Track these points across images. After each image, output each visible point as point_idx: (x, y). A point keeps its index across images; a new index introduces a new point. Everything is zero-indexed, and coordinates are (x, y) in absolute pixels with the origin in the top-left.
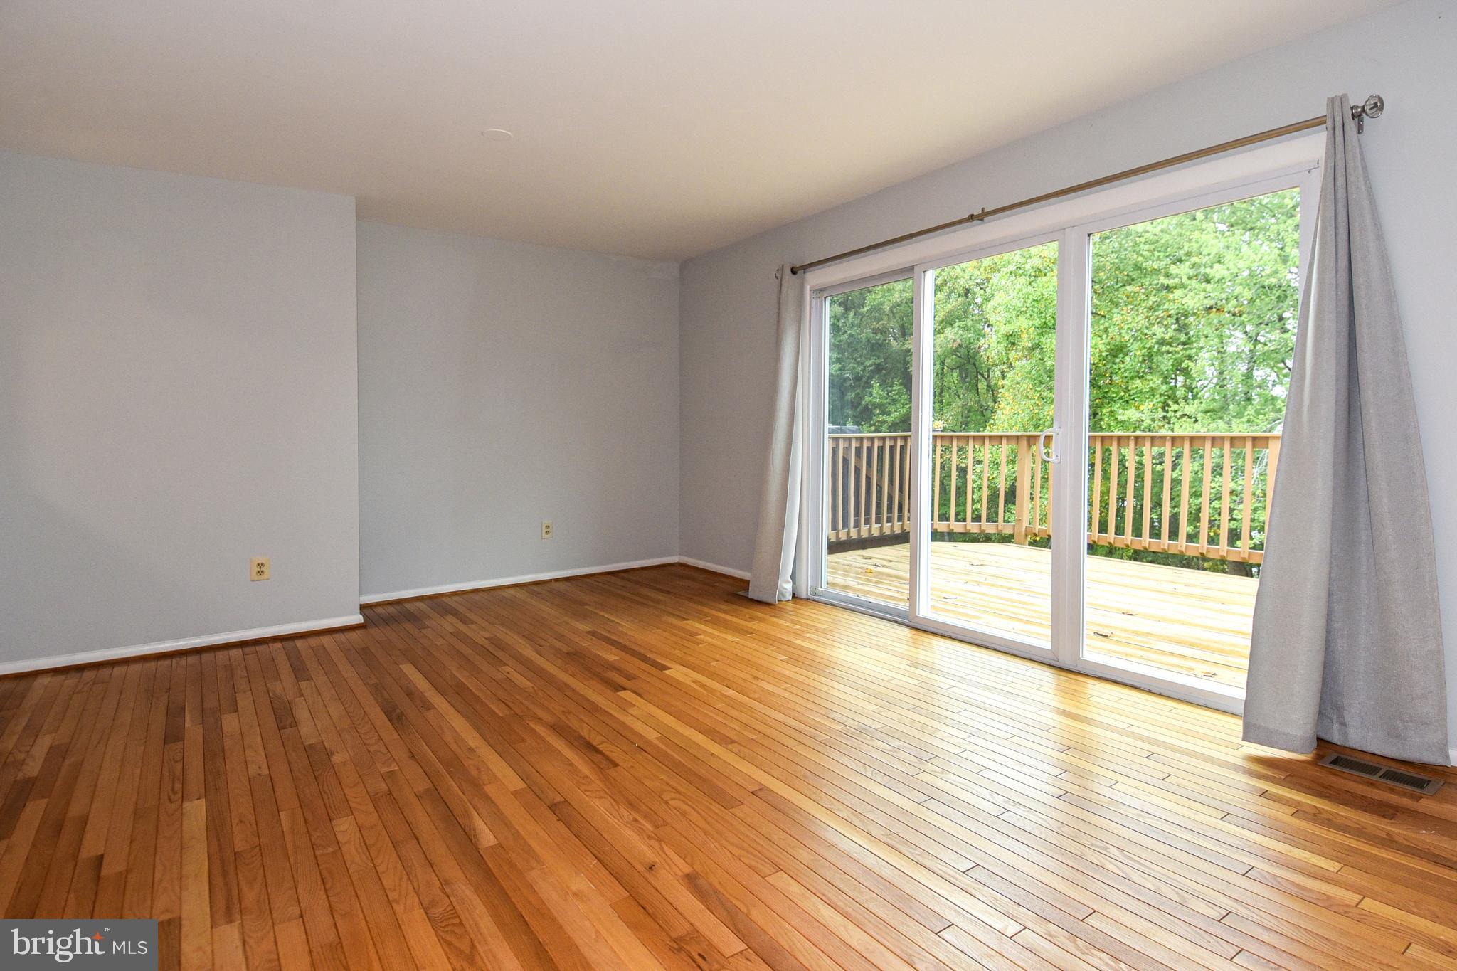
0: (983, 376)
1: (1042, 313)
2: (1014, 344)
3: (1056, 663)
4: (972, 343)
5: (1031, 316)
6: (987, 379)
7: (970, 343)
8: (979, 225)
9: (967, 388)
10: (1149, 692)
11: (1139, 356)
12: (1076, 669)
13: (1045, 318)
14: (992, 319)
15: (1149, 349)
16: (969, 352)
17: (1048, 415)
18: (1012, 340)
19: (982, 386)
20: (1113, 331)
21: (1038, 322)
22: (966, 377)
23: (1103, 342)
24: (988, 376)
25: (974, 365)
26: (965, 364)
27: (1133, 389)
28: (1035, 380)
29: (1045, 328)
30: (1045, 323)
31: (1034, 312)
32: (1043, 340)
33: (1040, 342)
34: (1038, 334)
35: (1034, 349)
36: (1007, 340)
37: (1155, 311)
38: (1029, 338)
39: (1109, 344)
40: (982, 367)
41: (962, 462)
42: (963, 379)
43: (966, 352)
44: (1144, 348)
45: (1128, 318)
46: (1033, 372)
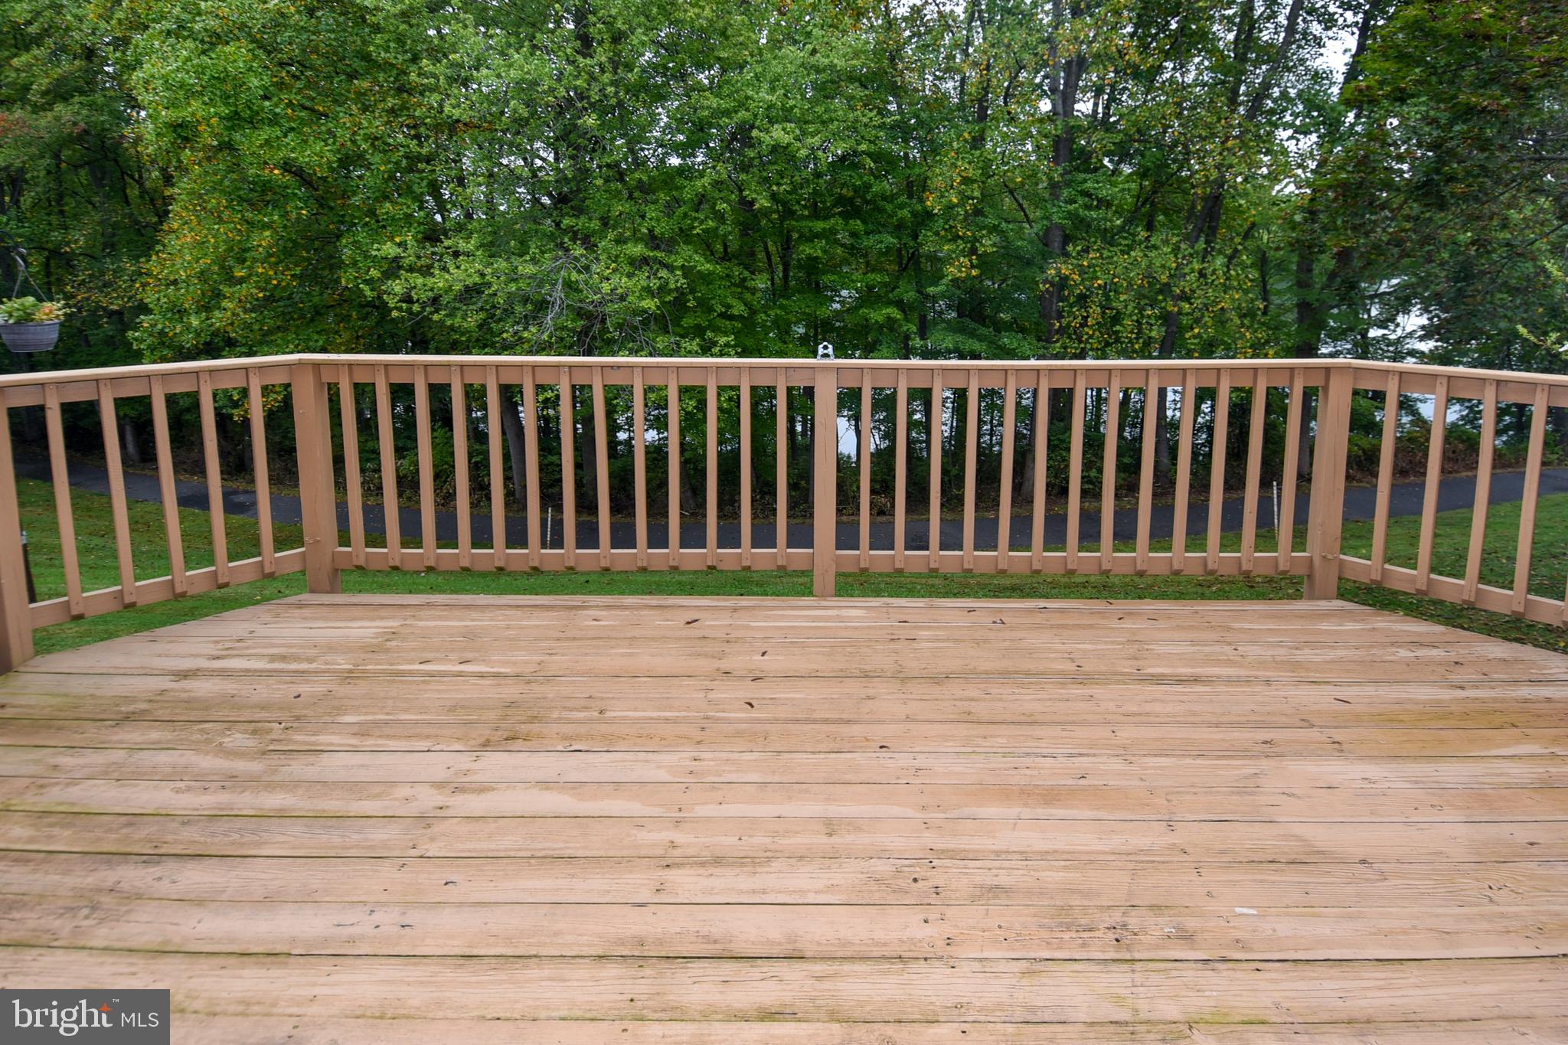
0: (132, 177)
1: (229, 97)
2: (186, 139)
4: (108, 130)
5: (210, 99)
6: (140, 182)
7: (104, 130)
9: (107, 196)
11: (384, 172)
13: (236, 106)
14: (143, 97)
15: (396, 163)
16: (103, 142)
17: (260, 246)
18: (183, 133)
19: (133, 192)
20: (343, 135)
21: (225, 111)
22: (103, 178)
23: (329, 148)
24: (141, 177)
25: (116, 161)
26: (98, 160)
27: (383, 214)
28: (230, 194)
29: (234, 120)
30: (236, 113)
31: (215, 95)
32: (237, 136)
33: (231, 139)
34: (227, 128)
35: (221, 150)
36: (175, 131)
37: (397, 116)
38: (212, 132)
39: (339, 151)
40: (129, 166)
41: (112, 303)
42: (98, 181)
43: (99, 143)
44: (390, 162)
45: (364, 122)
46: (227, 183)
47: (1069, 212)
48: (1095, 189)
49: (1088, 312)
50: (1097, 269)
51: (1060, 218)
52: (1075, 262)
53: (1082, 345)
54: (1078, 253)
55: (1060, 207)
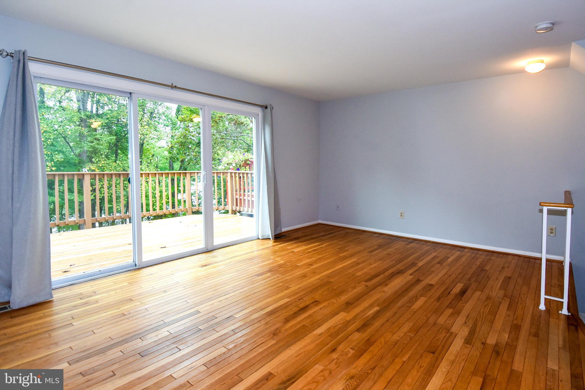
3: (207, 250)
8: (171, 89)
10: (232, 245)
12: (213, 249)
47: (91, 146)
48: (101, 138)
49: (103, 183)
50: (105, 167)
51: (88, 148)
52: (96, 165)
53: (102, 195)
54: (97, 162)
55: (87, 144)
